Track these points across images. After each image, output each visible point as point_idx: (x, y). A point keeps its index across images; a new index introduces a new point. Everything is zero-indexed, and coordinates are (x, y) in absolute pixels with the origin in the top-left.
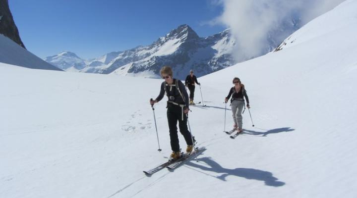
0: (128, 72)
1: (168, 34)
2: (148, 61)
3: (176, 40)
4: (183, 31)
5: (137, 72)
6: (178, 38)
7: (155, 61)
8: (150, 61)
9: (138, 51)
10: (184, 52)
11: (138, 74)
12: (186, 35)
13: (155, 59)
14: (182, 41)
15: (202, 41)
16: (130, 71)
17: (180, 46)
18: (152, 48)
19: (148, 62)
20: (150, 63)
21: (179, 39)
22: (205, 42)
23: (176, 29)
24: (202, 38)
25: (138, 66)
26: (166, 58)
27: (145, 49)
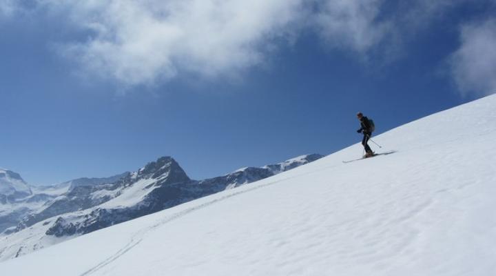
0: (47, 234)
1: (142, 169)
2: (87, 216)
3: (151, 181)
4: (164, 167)
5: (62, 235)
6: (154, 177)
7: (98, 218)
8: (90, 217)
9: (96, 190)
10: (155, 204)
11: (61, 238)
12: (166, 175)
13: (98, 215)
14: (158, 183)
15: (194, 186)
16: (50, 232)
17: (150, 194)
18: (116, 188)
19: (86, 219)
20: (88, 220)
21: (155, 180)
22: (198, 189)
23: (156, 161)
24: (194, 181)
25: (66, 224)
26: (119, 214)
27: (107, 188)
